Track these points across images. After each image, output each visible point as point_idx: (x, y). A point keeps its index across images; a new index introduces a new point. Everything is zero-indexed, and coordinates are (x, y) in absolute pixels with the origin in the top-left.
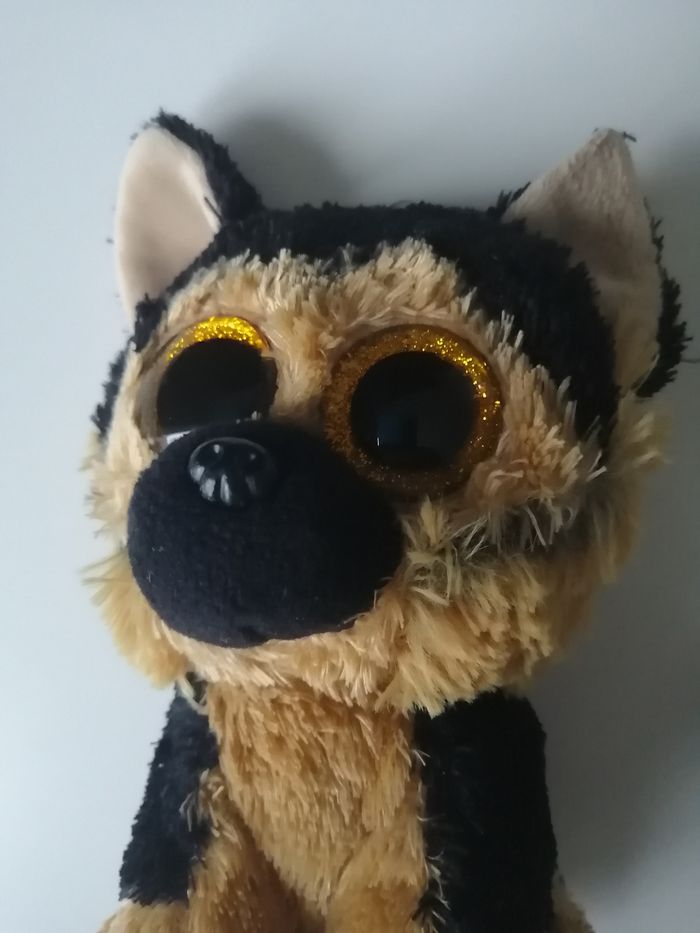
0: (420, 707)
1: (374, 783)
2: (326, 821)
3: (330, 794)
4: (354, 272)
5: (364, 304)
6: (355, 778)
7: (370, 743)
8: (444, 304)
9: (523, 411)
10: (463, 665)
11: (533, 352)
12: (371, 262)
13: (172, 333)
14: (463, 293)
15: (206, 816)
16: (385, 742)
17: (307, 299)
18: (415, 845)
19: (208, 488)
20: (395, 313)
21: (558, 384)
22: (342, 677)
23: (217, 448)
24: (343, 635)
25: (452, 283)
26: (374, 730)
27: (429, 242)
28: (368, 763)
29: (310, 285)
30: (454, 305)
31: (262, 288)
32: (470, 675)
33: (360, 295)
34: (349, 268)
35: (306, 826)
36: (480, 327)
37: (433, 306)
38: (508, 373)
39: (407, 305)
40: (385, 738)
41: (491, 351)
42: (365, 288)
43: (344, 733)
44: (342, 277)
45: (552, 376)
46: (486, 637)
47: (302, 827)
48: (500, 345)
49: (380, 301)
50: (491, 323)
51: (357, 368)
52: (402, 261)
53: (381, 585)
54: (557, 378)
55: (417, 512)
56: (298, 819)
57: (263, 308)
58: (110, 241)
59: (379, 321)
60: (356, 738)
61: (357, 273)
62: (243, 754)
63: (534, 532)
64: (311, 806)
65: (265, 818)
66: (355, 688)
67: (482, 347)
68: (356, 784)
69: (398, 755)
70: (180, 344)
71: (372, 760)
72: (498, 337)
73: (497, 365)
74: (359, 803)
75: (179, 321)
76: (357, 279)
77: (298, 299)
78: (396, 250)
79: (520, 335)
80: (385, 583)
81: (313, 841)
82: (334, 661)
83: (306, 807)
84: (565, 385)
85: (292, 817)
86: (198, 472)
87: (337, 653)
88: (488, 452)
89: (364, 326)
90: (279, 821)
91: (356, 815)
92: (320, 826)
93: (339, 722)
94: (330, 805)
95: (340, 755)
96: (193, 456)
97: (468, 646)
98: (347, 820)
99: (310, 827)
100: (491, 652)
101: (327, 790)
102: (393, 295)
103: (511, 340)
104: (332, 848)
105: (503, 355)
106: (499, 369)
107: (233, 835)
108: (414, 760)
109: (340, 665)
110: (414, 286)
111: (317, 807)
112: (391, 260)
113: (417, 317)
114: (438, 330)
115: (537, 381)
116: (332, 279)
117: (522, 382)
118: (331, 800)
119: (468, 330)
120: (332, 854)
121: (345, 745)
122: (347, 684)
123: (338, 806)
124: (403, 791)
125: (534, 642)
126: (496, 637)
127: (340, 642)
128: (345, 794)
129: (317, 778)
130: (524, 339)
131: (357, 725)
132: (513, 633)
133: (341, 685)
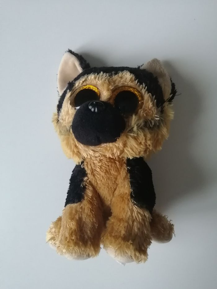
0: (128, 158)
1: (119, 175)
3: (110, 177)
4: (114, 76)
5: (117, 82)
6: (116, 174)
7: (118, 166)
8: (132, 82)
9: (147, 101)
10: (137, 149)
11: (149, 91)
12: (118, 74)
13: (76, 88)
14: (135, 80)
15: (85, 184)
16: (121, 166)
17: (106, 80)
19: (93, 110)
20: (123, 83)
21: (153, 97)
23: (94, 103)
24: (114, 143)
25: (134, 78)
26: (119, 164)
27: (129, 71)
28: (118, 171)
29: (106, 78)
30: (134, 82)
31: (97, 79)
32: (138, 151)
33: (116, 80)
34: (114, 75)
36: (139, 86)
37: (130, 82)
38: (144, 94)
39: (125, 82)
40: (121, 165)
41: (141, 90)
42: (117, 79)
43: (113, 165)
44: (112, 77)
45: (152, 95)
46: (141, 143)
48: (143, 89)
49: (120, 81)
50: (141, 85)
51: (116, 93)
52: (124, 74)
53: (122, 132)
54: (153, 95)
57: (96, 83)
59: (120, 85)
60: (115, 166)
61: (115, 76)
62: (93, 171)
63: (149, 124)
64: (107, 180)
65: (97, 183)
66: (116, 154)
67: (139, 90)
69: (125, 168)
70: (78, 91)
71: (118, 170)
72: (142, 88)
73: (142, 93)
74: (116, 179)
75: (78, 86)
76: (115, 77)
77: (104, 81)
78: (123, 72)
79: (146, 87)
80: (123, 132)
85: (103, 183)
86: (90, 107)
87: (113, 147)
88: (141, 108)
89: (117, 86)
90: (100, 183)
93: (112, 162)
95: (112, 169)
96: (89, 105)
97: (137, 144)
100: (142, 146)
102: (122, 80)
103: (145, 88)
105: (143, 91)
106: (143, 94)
107: (91, 188)
108: (128, 169)
109: (113, 150)
110: (126, 79)
112: (122, 74)
113: (127, 84)
114: (131, 87)
115: (149, 96)
116: (110, 77)
117: (147, 96)
119: (137, 87)
120: (111, 189)
121: (113, 167)
122: (114, 154)
123: (112, 179)
124: (125, 174)
125: (149, 145)
126: (143, 143)
127: (113, 145)
128: (113, 177)
129: (108, 174)
130: (147, 88)
131: (116, 163)
132: (146, 143)
133: (113, 154)
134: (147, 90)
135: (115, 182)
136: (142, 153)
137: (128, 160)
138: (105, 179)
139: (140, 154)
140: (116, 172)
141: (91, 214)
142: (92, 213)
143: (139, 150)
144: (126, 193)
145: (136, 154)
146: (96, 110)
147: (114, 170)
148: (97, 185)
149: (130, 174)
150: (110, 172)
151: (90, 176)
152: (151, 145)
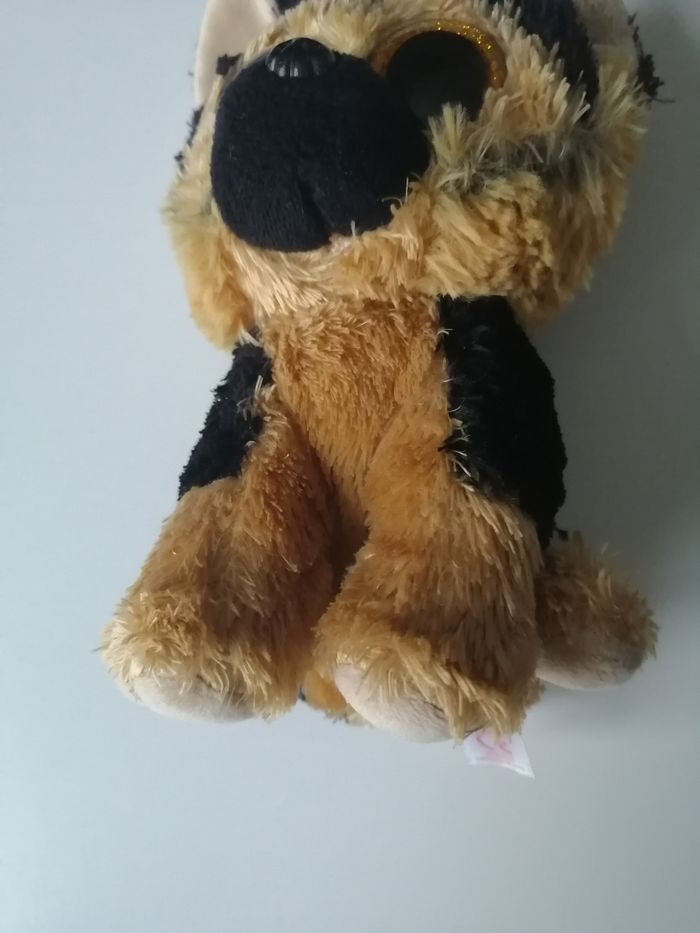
0: (444, 293)
1: (405, 366)
2: (363, 398)
3: (366, 376)
6: (390, 363)
7: (401, 331)
9: (522, 62)
10: (478, 250)
11: (529, 25)
15: (259, 411)
18: (439, 400)
21: (549, 49)
22: (378, 275)
26: (405, 323)
28: (399, 349)
30: (468, 2)
35: (346, 404)
36: (488, 11)
38: (510, 41)
40: (415, 328)
41: (496, 25)
43: (380, 327)
45: (544, 42)
46: (494, 227)
47: (342, 404)
48: (504, 20)
50: (497, 4)
53: (412, 178)
54: (548, 45)
55: (439, 113)
56: (339, 399)
58: (191, 74)
60: (390, 330)
62: (295, 357)
64: (351, 386)
65: (311, 405)
66: (391, 282)
68: (389, 368)
69: (426, 339)
71: (402, 346)
72: (502, 14)
73: (501, 36)
74: (391, 386)
80: (415, 179)
81: (352, 416)
82: (372, 258)
83: (347, 388)
84: (556, 47)
85: (335, 399)
86: (273, 63)
87: (375, 250)
90: (323, 403)
91: (389, 393)
92: (358, 403)
93: (375, 318)
94: (367, 386)
95: (376, 343)
97: (480, 231)
98: (381, 398)
99: (349, 405)
100: (502, 242)
101: (364, 373)
103: (512, 16)
104: (368, 419)
105: (505, 28)
106: (502, 42)
107: (283, 422)
108: (440, 336)
109: (377, 261)
111: (356, 387)
115: (533, 44)
118: (368, 382)
120: (368, 425)
121: (379, 334)
122: (383, 281)
123: (374, 387)
124: (429, 357)
125: (538, 244)
126: (504, 229)
127: (376, 237)
128: (379, 376)
129: (356, 364)
130: (522, 13)
131: (391, 322)
132: (519, 231)
133: (378, 283)
134: (521, 23)
135: (386, 397)
136: (503, 272)
137: (444, 302)
138: (346, 384)
139: (495, 281)
140: (392, 355)
141: (268, 514)
142: (274, 511)
143: (489, 259)
144: (433, 436)
145: (478, 280)
146: (296, 73)
147: (383, 349)
148: (308, 410)
149: (448, 358)
150: (368, 360)
151: (282, 375)
152: (547, 246)
